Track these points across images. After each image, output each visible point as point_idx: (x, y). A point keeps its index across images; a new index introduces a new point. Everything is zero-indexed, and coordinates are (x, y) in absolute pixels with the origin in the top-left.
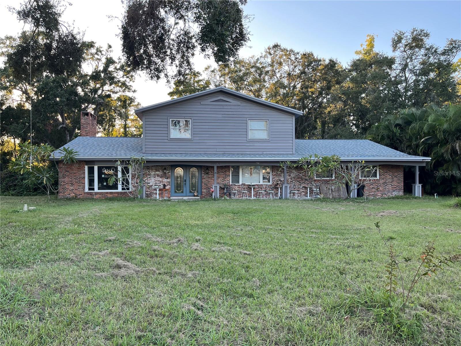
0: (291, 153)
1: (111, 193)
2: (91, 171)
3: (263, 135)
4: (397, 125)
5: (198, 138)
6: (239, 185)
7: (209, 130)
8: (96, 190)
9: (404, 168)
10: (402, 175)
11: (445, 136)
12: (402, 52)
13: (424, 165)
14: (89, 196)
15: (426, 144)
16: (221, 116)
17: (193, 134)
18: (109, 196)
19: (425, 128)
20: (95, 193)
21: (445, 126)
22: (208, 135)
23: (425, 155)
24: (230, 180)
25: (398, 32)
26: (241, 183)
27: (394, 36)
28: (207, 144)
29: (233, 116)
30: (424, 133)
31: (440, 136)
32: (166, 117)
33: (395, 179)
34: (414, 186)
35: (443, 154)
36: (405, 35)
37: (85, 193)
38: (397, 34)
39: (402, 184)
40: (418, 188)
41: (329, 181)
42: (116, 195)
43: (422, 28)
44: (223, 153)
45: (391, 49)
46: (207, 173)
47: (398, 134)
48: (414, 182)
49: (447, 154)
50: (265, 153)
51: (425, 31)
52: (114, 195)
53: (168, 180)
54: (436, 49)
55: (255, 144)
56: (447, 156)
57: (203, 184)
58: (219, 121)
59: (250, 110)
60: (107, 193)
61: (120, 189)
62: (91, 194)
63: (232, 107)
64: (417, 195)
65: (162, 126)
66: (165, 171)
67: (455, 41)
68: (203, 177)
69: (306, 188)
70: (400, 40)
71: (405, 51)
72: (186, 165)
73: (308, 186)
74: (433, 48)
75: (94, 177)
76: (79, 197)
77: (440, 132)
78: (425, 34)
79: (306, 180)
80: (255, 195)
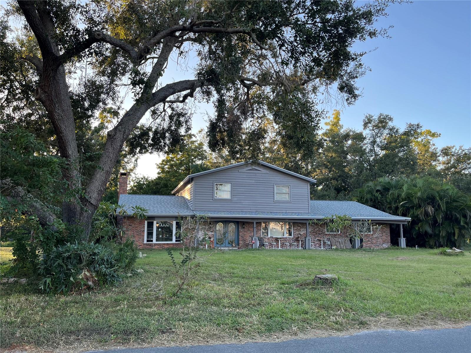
0: (308, 212)
1: (168, 244)
2: (150, 225)
3: (286, 198)
4: (377, 191)
5: (236, 199)
6: (268, 238)
7: (245, 192)
8: (154, 242)
9: (391, 225)
10: (389, 231)
11: (418, 201)
12: (370, 130)
13: (406, 223)
14: (148, 247)
15: (404, 207)
16: (254, 181)
17: (232, 195)
18: (166, 246)
19: (403, 195)
20: (155, 244)
21: (419, 194)
22: (244, 197)
23: (404, 215)
24: (261, 233)
25: (368, 115)
26: (269, 236)
27: (364, 118)
28: (243, 204)
29: (263, 182)
30: (402, 198)
31: (416, 201)
32: (212, 182)
33: (384, 234)
34: (400, 240)
35: (418, 215)
36: (373, 118)
37: (144, 244)
38: (367, 117)
39: (390, 238)
40: (403, 241)
41: (336, 235)
42: (172, 246)
43: (387, 114)
44: (255, 211)
45: (363, 127)
46: (244, 228)
47: (379, 198)
48: (400, 237)
49: (422, 215)
50: (288, 212)
51: (389, 116)
52: (170, 245)
53: (213, 233)
54: (397, 130)
55: (280, 205)
56: (422, 217)
57: (240, 237)
58: (252, 186)
59: (276, 178)
60: (164, 244)
61: (174, 241)
62: (150, 245)
63: (263, 175)
64: (402, 247)
65: (208, 189)
66: (210, 226)
67: (412, 125)
68: (240, 231)
69: (320, 240)
70: (370, 121)
71: (373, 130)
72: (226, 221)
73: (322, 239)
74: (395, 128)
75: (153, 230)
76: (139, 248)
77: (415, 198)
78: (389, 118)
79: (319, 234)
80: (282, 246)
